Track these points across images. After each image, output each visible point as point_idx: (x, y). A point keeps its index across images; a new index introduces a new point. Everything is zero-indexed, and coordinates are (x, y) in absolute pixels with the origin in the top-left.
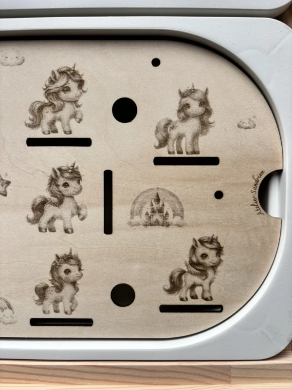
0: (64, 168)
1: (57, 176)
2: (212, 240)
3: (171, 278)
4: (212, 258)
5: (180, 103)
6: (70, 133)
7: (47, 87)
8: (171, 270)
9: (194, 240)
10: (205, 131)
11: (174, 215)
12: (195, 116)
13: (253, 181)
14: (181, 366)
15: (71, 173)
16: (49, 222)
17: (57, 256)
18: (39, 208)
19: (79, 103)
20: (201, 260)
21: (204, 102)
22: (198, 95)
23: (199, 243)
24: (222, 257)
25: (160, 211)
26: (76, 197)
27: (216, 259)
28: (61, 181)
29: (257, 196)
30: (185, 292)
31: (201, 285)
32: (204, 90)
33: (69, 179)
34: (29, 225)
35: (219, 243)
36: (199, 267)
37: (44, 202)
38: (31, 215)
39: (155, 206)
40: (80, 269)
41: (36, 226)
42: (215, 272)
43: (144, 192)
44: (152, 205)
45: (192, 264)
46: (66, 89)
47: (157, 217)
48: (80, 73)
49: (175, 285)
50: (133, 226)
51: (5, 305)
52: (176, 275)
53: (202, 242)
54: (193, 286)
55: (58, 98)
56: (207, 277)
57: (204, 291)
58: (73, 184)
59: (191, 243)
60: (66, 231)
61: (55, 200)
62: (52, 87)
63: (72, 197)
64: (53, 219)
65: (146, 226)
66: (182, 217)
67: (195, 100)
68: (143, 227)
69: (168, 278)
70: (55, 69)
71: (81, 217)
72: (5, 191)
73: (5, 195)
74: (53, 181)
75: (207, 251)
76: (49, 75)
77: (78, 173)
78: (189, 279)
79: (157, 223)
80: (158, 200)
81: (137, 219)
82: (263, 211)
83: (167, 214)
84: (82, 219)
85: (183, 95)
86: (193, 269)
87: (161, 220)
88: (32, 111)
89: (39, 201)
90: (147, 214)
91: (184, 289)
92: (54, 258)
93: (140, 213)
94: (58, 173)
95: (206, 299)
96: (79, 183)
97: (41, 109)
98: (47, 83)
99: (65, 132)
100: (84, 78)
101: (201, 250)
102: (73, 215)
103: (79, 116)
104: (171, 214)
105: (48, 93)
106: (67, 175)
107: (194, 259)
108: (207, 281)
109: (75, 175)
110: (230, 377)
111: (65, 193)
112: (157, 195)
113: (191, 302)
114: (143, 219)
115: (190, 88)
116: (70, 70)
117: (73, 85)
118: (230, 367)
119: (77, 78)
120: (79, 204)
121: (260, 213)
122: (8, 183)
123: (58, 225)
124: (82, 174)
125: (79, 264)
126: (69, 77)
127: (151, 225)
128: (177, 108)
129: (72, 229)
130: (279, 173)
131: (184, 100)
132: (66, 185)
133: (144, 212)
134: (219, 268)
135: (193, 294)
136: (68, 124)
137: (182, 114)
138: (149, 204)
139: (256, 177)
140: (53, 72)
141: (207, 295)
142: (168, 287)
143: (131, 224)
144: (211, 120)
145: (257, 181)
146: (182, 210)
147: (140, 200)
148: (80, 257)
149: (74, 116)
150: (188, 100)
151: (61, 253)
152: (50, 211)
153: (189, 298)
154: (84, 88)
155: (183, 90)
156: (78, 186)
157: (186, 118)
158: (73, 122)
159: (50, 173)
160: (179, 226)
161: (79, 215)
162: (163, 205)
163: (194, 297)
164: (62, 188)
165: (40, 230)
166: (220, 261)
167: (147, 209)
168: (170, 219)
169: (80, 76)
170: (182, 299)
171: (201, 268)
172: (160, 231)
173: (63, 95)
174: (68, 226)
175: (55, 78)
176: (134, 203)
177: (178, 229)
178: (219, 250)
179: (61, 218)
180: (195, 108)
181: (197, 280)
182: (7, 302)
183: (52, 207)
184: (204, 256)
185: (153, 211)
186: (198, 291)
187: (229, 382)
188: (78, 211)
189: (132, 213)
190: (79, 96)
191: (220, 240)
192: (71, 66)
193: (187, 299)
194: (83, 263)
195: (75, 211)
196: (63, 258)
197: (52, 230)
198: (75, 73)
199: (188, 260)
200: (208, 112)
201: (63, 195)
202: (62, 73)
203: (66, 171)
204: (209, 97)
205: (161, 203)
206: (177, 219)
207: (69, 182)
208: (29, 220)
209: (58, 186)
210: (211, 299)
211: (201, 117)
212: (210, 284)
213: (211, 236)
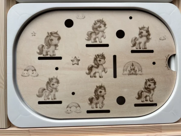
0: (99, 55)
1: (97, 57)
2: (152, 80)
3: (138, 93)
4: (152, 86)
5: (139, 32)
6: (101, 42)
7: (93, 26)
8: (138, 91)
9: (146, 80)
10: (148, 41)
11: (139, 71)
12: (145, 36)
13: (166, 58)
14: (144, 126)
15: (102, 56)
16: (94, 74)
17: (97, 86)
18: (90, 69)
19: (105, 32)
20: (149, 87)
21: (148, 31)
22: (145, 29)
23: (148, 81)
24: (156, 86)
25: (134, 69)
26: (103, 65)
27: (154, 86)
28: (98, 59)
29: (167, 63)
30: (143, 99)
31: (149, 96)
32: (147, 27)
33: (101, 58)
34: (87, 75)
35: (154, 81)
36: (148, 89)
37: (92, 67)
38: (88, 71)
39: (132, 68)
40: (105, 91)
41: (89, 76)
42: (154, 91)
43: (128, 63)
44: (131, 67)
45: (145, 88)
46: (100, 27)
47: (133, 72)
48: (105, 21)
49: (140, 97)
50: (124, 75)
51: (78, 106)
52: (140, 92)
53: (149, 80)
54: (146, 97)
55: (97, 30)
56: (151, 93)
57: (150, 98)
58: (102, 60)
59: (145, 81)
60: (100, 77)
61: (96, 66)
62: (95, 26)
63: (102, 65)
64: (95, 73)
65: (129, 75)
66: (142, 71)
67: (144, 30)
68: (128, 75)
69: (137, 94)
70: (96, 20)
71: (105, 72)
72: (78, 63)
73: (78, 65)
74: (95, 59)
75: (151, 84)
76: (94, 22)
77: (104, 56)
78: (145, 94)
79: (133, 74)
80: (133, 65)
81: (125, 72)
82: (170, 69)
83: (136, 70)
84: (106, 73)
85: (140, 29)
86: (146, 90)
87: (134, 73)
88: (88, 35)
89: (90, 66)
90: (129, 70)
91: (143, 98)
92: (96, 87)
93: (126, 70)
94: (97, 56)
95: (151, 101)
96: (104, 60)
97: (91, 34)
98: (93, 25)
99: (100, 42)
100: (106, 23)
101: (148, 83)
102: (102, 71)
103: (104, 36)
104: (138, 70)
105: (93, 28)
106: (100, 57)
107: (146, 87)
108: (151, 94)
109: (103, 57)
110: (161, 130)
111: (100, 64)
112: (133, 64)
113: (145, 102)
114: (128, 72)
115: (143, 26)
116: (101, 20)
117: (102, 26)
118: (161, 126)
119: (104, 23)
120: (104, 67)
121: (169, 70)
122: (79, 60)
123: (97, 75)
124: (105, 56)
125: (105, 89)
126: (101, 23)
127: (131, 75)
128: (138, 33)
129: (102, 76)
130: (174, 55)
131: (141, 30)
132: (100, 61)
133: (128, 70)
134: (155, 90)
135: (146, 99)
136: (101, 39)
137: (140, 35)
138: (130, 67)
139: (167, 57)
140: (95, 21)
141: (151, 100)
142: (137, 97)
143: (123, 74)
144: (150, 37)
145: (167, 58)
146: (142, 69)
147: (126, 65)
148: (105, 87)
149: (103, 36)
150: (142, 31)
151: (98, 85)
152: (94, 70)
153: (145, 101)
154: (106, 27)
155: (140, 27)
156: (104, 61)
157: (142, 37)
158: (102, 38)
159: (94, 56)
160: (140, 74)
161: (105, 71)
162: (135, 67)
163: (147, 101)
164: (98, 62)
165: (91, 77)
166: (155, 87)
167: (129, 69)
168: (137, 72)
169: (105, 22)
170: (142, 102)
171: (149, 90)
172: (134, 76)
173: (99, 29)
174: (101, 75)
175: (96, 23)
176: (124, 67)
177: (140, 76)
178: (155, 83)
179: (98, 72)
180: (145, 33)
181: (147, 94)
182: (78, 104)
183: (95, 69)
184: (150, 85)
185: (131, 70)
186: (148, 98)
187: (161, 132)
188: (104, 70)
189: (124, 70)
190: (104, 30)
191: (155, 79)
192: (101, 19)
193: (144, 101)
194: (106, 89)
195: (103, 70)
196: (99, 87)
197: (95, 77)
198: (103, 21)
199: (144, 87)
200: (149, 35)
201: (99, 64)
202: (98, 21)
203: (100, 56)
204: (150, 30)
205: (134, 67)
206: (140, 72)
207: (101, 59)
208: (87, 74)
209: (97, 61)
210: (153, 101)
211: (147, 36)
212: (152, 95)
213: (152, 78)
